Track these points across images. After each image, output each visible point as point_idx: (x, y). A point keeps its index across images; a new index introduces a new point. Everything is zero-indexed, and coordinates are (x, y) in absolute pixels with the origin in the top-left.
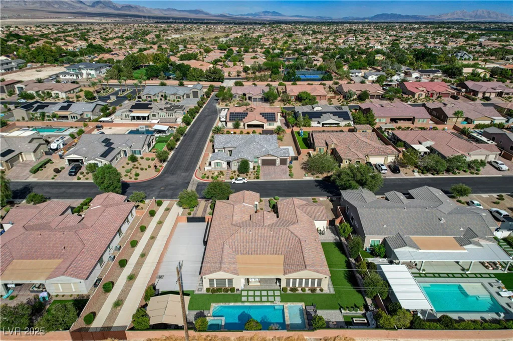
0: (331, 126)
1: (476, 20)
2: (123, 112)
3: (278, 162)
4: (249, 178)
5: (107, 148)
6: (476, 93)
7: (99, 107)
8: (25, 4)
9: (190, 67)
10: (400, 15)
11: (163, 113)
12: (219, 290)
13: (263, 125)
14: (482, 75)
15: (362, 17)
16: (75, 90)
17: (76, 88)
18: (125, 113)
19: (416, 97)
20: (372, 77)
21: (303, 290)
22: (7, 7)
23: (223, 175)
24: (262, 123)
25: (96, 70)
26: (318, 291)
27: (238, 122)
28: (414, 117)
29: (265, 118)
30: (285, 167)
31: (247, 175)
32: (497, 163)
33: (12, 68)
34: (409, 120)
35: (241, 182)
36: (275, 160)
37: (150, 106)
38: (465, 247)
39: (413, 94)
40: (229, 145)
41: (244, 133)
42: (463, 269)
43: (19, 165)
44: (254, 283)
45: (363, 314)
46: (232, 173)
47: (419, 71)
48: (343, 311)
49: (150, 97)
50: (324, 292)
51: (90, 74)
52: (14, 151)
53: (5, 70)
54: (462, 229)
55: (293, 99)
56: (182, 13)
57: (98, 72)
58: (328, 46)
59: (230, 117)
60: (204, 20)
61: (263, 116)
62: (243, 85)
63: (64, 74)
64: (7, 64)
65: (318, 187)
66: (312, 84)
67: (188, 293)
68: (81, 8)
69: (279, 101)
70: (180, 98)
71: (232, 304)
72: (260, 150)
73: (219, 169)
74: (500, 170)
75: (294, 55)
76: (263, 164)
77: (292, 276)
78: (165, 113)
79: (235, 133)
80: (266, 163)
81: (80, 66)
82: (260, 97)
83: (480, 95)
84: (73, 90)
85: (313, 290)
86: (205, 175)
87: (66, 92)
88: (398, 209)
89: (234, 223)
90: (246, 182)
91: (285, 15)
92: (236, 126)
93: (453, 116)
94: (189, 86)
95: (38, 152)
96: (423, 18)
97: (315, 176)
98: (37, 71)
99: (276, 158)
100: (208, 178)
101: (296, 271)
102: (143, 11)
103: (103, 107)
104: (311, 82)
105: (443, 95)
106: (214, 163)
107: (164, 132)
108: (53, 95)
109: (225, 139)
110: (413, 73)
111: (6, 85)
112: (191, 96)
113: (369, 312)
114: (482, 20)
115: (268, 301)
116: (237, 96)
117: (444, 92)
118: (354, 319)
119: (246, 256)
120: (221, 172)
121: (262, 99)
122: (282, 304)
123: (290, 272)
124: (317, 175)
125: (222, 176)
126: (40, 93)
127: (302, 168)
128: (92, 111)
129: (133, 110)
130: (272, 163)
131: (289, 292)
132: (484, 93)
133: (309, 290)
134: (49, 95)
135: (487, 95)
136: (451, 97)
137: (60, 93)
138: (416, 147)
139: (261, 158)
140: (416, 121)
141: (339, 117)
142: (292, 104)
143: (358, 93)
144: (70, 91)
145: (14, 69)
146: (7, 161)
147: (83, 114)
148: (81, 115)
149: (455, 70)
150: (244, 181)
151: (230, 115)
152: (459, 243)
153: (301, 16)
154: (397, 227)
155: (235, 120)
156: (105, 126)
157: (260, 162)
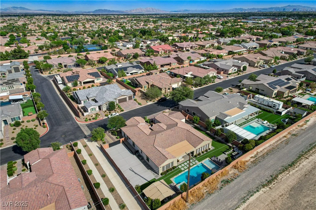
1: (148, 13)
3: (128, 99)
4: (117, 112)
6: (182, 48)
10: (109, 10)
12: (167, 171)
13: (94, 81)
14: (177, 40)
15: (87, 11)
19: (160, 53)
20: (129, 46)
21: (203, 152)
24: (93, 80)
26: (208, 150)
27: (75, 82)
28: (170, 63)
29: (93, 76)
30: (132, 101)
31: (115, 111)
32: (218, 76)
34: (168, 65)
36: (126, 98)
38: (243, 110)
39: (158, 52)
40: (91, 96)
41: (86, 88)
42: (246, 119)
44: (181, 160)
45: (232, 151)
46: (105, 113)
47: (150, 40)
48: (226, 153)
50: (211, 149)
54: (238, 103)
55: (96, 62)
58: (85, 30)
59: (68, 80)
61: (91, 75)
62: (51, 58)
65: (159, 106)
66: (100, 53)
67: (153, 181)
69: (86, 65)
71: (180, 174)
72: (114, 94)
73: (94, 112)
74: (220, 79)
75: (65, 36)
79: (80, 89)
80: (121, 101)
82: (73, 64)
83: (184, 49)
86: (87, 118)
88: (213, 102)
89: (148, 135)
91: (31, 9)
92: (76, 85)
93: (187, 59)
94: (4, 64)
96: (122, 12)
97: (152, 101)
99: (126, 96)
100: (90, 120)
101: (200, 144)
104: (98, 52)
105: (171, 51)
106: (90, 109)
107: (21, 100)
109: (84, 93)
110: (147, 41)
112: (13, 71)
113: (235, 149)
114: (151, 13)
115: (194, 165)
117: (171, 49)
118: (233, 154)
119: (170, 147)
120: (96, 114)
122: (200, 163)
123: (197, 146)
124: (153, 100)
125: (99, 116)
127: (142, 99)
130: (125, 100)
131: (198, 156)
132: (186, 48)
133: (205, 151)
135: (187, 49)
136: (174, 52)
138: (186, 75)
139: (118, 99)
140: (172, 64)
141: (137, 68)
142: (97, 66)
143: (133, 54)
149: (166, 38)
151: (67, 78)
152: (241, 109)
153: (44, 11)
154: (218, 110)
155: (72, 81)
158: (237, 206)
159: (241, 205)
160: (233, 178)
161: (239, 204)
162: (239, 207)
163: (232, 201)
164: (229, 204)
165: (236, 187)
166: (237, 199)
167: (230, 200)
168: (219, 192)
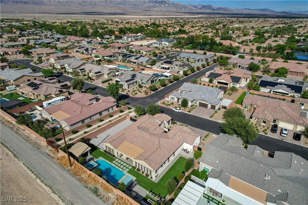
0: (276, 94)
2: (158, 64)
3: (209, 106)
4: (185, 110)
5: (132, 78)
7: (151, 60)
8: (170, 9)
9: (222, 44)
11: (177, 67)
16: (151, 51)
17: (152, 50)
18: (159, 65)
21: (143, 173)
22: (161, 10)
23: (173, 105)
24: (228, 83)
25: (169, 42)
26: (149, 177)
27: (211, 79)
30: (212, 111)
31: (185, 108)
33: (138, 39)
35: (178, 111)
36: (207, 105)
37: (172, 63)
40: (187, 90)
41: (214, 86)
43: (101, 79)
44: (124, 158)
45: (158, 201)
46: (178, 105)
49: (181, 59)
50: (152, 179)
51: (166, 44)
52: (101, 72)
53: (135, 39)
56: (254, 11)
57: (170, 44)
60: (267, 15)
61: (231, 78)
62: (243, 58)
63: (155, 43)
64: (137, 37)
66: (302, 64)
68: (195, 10)
69: (261, 71)
70: (196, 61)
71: (107, 161)
76: (200, 105)
77: (138, 161)
78: (178, 68)
79: (204, 85)
80: (201, 105)
81: (163, 40)
84: (150, 51)
85: (147, 175)
86: (164, 102)
87: (146, 52)
89: (139, 126)
90: (180, 112)
92: (211, 81)
95: (110, 75)
98: (147, 41)
99: (208, 103)
100: (164, 104)
102: (228, 11)
103: (153, 60)
104: (301, 62)
106: (171, 97)
107: (167, 77)
108: (141, 52)
111: (127, 46)
112: (204, 61)
115: (122, 169)
116: (232, 64)
118: (149, 199)
119: (129, 143)
120: (172, 103)
121: (248, 68)
122: (126, 173)
123: (137, 159)
126: (137, 51)
127: (223, 115)
128: (146, 62)
129: (163, 64)
130: (205, 106)
131: (136, 170)
133: (145, 174)
134: (140, 52)
137: (144, 52)
139: (199, 101)
141: (292, 89)
144: (148, 51)
145: (139, 39)
146: (96, 76)
147: (142, 62)
148: (141, 63)
150: (179, 111)
151: (210, 74)
152: (266, 199)
154: (226, 165)
155: (211, 77)
156: (146, 69)
157: (198, 103)
158: (64, 200)
159: (65, 203)
160: (101, 196)
161: (66, 201)
162: (62, 202)
163: (70, 195)
164: (67, 194)
165: (88, 199)
166: (72, 200)
167: (71, 194)
168: (81, 186)
